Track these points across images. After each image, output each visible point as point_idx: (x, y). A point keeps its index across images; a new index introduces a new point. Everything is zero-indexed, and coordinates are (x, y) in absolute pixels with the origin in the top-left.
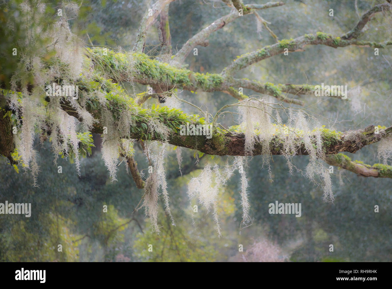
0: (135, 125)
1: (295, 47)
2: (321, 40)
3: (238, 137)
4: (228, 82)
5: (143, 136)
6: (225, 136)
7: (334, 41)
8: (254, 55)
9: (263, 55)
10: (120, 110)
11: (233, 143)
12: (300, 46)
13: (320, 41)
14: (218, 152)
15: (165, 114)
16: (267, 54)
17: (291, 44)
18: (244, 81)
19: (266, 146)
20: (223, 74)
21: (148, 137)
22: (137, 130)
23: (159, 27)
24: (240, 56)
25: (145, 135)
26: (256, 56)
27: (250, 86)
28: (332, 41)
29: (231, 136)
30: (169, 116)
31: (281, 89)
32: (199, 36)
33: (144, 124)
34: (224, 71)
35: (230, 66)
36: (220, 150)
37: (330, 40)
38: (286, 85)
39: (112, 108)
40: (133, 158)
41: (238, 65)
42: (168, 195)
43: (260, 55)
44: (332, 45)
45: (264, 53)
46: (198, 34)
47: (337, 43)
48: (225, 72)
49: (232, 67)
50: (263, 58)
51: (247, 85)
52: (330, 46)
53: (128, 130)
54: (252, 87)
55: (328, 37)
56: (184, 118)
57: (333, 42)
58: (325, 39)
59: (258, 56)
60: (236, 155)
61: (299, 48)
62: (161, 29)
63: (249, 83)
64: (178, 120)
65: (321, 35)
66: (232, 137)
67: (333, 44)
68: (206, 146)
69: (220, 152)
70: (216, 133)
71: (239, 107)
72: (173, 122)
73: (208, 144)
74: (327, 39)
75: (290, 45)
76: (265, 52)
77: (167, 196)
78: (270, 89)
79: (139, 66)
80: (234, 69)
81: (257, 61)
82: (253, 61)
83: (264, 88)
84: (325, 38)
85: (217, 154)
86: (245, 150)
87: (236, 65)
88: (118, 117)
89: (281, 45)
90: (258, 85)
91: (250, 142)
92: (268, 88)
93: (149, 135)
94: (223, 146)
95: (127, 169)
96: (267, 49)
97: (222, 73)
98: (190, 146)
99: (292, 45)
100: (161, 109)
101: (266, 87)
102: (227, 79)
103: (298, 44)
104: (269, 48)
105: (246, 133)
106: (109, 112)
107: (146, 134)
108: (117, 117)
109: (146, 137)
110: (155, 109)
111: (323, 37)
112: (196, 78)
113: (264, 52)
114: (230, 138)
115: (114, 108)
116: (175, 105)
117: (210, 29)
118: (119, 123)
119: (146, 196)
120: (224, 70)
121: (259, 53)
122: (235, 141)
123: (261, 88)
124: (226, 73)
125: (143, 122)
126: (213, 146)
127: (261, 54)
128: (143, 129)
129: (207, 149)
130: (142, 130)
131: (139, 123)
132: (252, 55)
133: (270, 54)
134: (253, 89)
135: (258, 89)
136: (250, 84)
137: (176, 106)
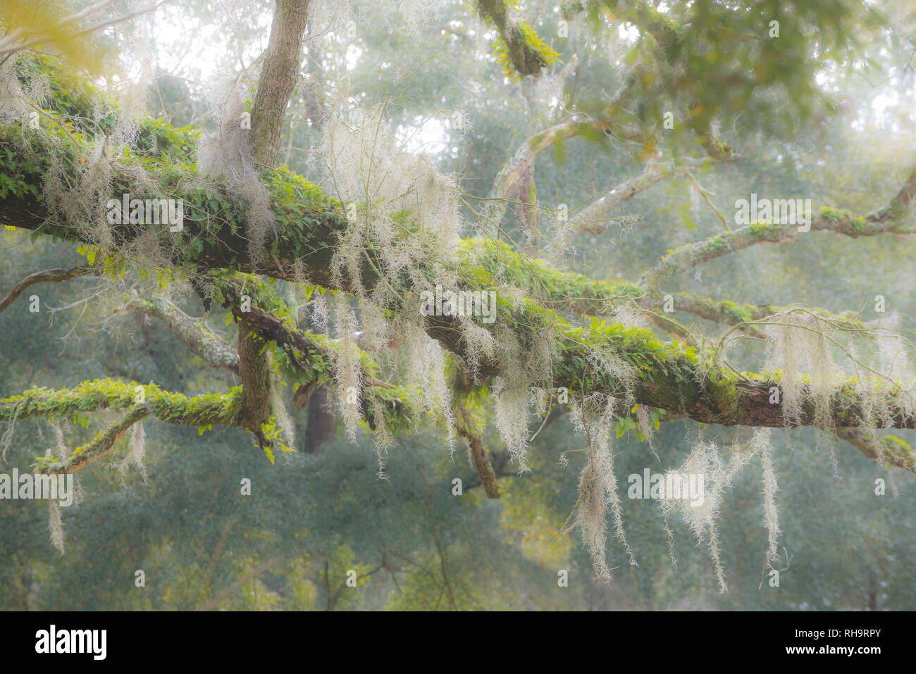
0: (561, 358)
1: (780, 234)
2: (830, 222)
3: (763, 389)
4: (652, 298)
5: (575, 382)
6: (737, 385)
7: (853, 225)
8: (702, 249)
9: (718, 248)
10: (531, 328)
11: (752, 401)
12: (789, 233)
13: (826, 223)
14: (724, 419)
15: (617, 338)
16: (726, 247)
17: (772, 228)
18: (682, 297)
19: (823, 410)
20: (642, 284)
21: (585, 384)
22: (564, 369)
23: (516, 195)
24: (674, 249)
25: (580, 380)
26: (705, 249)
27: (692, 307)
28: (850, 225)
29: (747, 387)
30: (627, 342)
31: (751, 315)
32: (587, 214)
33: (577, 357)
34: (643, 278)
35: (656, 268)
36: (726, 414)
37: (846, 221)
38: (759, 306)
39: (516, 323)
40: (482, 439)
41: (669, 266)
42: (620, 504)
43: (712, 248)
44: (850, 232)
45: (721, 245)
46: (586, 211)
47: (858, 228)
48: (646, 280)
49: (658, 271)
50: (719, 255)
51: (688, 305)
52: (846, 233)
53: (548, 369)
54: (697, 308)
55: (842, 217)
56: (655, 348)
57: (851, 227)
58: (836, 219)
59: (709, 250)
60: (758, 425)
61: (789, 236)
62: (521, 198)
63: (690, 301)
64: (644, 351)
65: (828, 213)
66: (751, 388)
67: (851, 229)
68: (698, 405)
69: (727, 417)
70: (721, 379)
71: (767, 326)
72: (635, 354)
73: (703, 402)
74: (839, 220)
75: (771, 231)
76: (723, 243)
77: (617, 506)
78: (731, 312)
79: (493, 263)
80: (661, 273)
81: (705, 260)
82: (699, 260)
83: (718, 310)
84: (837, 217)
85: (721, 423)
86: (784, 415)
87: (667, 266)
88: (527, 343)
89: (752, 229)
90: (707, 304)
91: (794, 399)
92: (726, 311)
93: (588, 381)
94: (734, 406)
95: (470, 461)
96: (726, 237)
97: (640, 280)
98: (666, 404)
99: (774, 230)
100: (608, 329)
101: (722, 309)
102: (650, 293)
103: (786, 228)
104: (729, 235)
105: (783, 380)
106: (509, 331)
107: (581, 378)
108: (525, 341)
109: (582, 384)
110: (598, 329)
111: (832, 216)
112: (593, 289)
113: (720, 242)
114: (746, 391)
115: (519, 325)
116: (633, 322)
117: (606, 201)
118: (531, 355)
119: (582, 504)
120: (643, 275)
121: (710, 245)
122: (757, 396)
123: (712, 311)
124: (648, 281)
125: (575, 355)
126: (713, 405)
127: (714, 246)
128: (575, 368)
129: (700, 412)
130: (573, 369)
131: (569, 356)
132: (696, 249)
133: (732, 246)
134: (699, 313)
135: (708, 314)
136: (693, 303)
137: (636, 323)
